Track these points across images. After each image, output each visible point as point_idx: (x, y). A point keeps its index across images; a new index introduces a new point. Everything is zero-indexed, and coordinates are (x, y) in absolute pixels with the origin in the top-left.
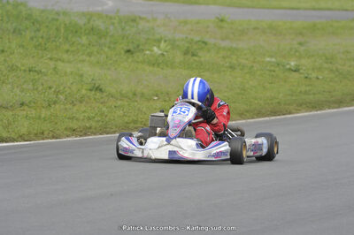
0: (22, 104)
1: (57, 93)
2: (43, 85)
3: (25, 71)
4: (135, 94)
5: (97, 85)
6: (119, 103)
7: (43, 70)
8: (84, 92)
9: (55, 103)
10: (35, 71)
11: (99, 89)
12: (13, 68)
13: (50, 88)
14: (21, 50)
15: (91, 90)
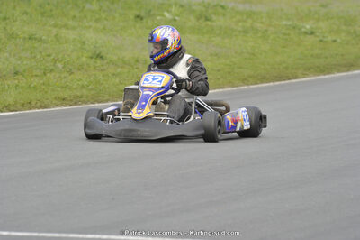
0: (16, 73)
1: (55, 60)
2: (41, 52)
3: (25, 39)
4: (137, 61)
5: (98, 52)
6: (119, 70)
7: (44, 38)
8: (84, 59)
9: (52, 71)
10: (36, 39)
11: (100, 57)
12: (12, 36)
13: (49, 56)
14: (25, 17)
15: (91, 58)
